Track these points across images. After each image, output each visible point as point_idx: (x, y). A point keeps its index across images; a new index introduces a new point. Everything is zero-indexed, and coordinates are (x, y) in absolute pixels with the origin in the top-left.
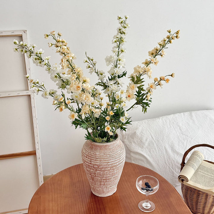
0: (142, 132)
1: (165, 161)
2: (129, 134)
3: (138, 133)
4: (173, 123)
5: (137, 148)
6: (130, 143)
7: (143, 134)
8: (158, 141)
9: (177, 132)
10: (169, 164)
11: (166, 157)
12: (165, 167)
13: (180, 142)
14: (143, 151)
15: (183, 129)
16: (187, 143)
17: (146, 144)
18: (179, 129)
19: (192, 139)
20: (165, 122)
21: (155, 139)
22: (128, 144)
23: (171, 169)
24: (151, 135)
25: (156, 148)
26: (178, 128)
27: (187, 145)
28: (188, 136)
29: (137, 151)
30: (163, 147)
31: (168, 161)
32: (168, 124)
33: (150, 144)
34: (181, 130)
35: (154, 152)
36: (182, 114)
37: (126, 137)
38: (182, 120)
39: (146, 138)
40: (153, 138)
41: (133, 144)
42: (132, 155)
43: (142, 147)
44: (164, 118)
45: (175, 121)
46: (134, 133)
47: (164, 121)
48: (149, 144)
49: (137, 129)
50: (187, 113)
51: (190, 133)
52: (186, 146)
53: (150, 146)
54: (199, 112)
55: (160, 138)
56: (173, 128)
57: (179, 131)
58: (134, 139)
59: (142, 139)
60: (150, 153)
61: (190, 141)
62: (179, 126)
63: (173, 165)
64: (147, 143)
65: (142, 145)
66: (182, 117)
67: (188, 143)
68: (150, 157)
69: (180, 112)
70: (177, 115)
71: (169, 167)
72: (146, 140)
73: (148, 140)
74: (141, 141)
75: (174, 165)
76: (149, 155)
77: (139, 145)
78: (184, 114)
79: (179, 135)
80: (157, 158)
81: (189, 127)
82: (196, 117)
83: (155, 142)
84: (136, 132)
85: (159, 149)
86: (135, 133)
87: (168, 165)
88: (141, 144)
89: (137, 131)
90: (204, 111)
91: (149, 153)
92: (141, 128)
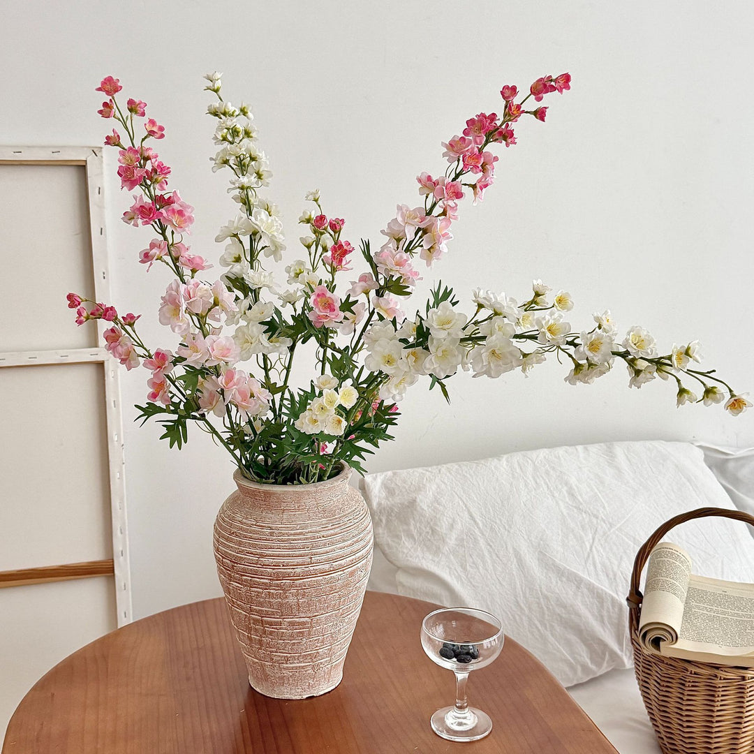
0: (436, 501)
1: (516, 596)
2: (390, 508)
3: (424, 502)
4: (547, 473)
5: (419, 553)
6: (396, 540)
7: (441, 508)
8: (492, 529)
9: (560, 502)
10: (530, 609)
11: (518, 586)
12: (514, 618)
13: (571, 535)
14: (438, 562)
15: (581, 495)
16: (594, 539)
17: (452, 542)
18: (566, 495)
19: (611, 525)
20: (518, 470)
21: (481, 525)
22: (388, 544)
23: (537, 627)
24: (469, 511)
25: (486, 554)
26: (564, 490)
27: (595, 544)
28: (597, 518)
29: (420, 564)
30: (511, 551)
31: (525, 597)
32: (530, 477)
33: (463, 539)
34: (573, 495)
35: (478, 569)
36: (580, 448)
37: (381, 520)
38: (580, 468)
39: (450, 521)
40: (475, 521)
41: (407, 543)
42: (402, 580)
43: (437, 551)
44: (517, 457)
45: (554, 469)
46: (409, 502)
47: (516, 466)
48: (461, 541)
49: (419, 489)
50: (597, 446)
51: (604, 508)
52: (591, 549)
53: (463, 546)
54: (638, 446)
55: (498, 521)
56: (546, 489)
57: (567, 500)
58: (408, 524)
59: (435, 524)
60: (465, 569)
61: (605, 533)
62: (566, 484)
63: (544, 614)
64: (453, 539)
65: (435, 543)
66: (579, 457)
67: (596, 540)
68: (463, 583)
69: (572, 442)
70: (561, 451)
71: (530, 619)
72: (452, 527)
73: (459, 526)
74: (433, 531)
75: (546, 612)
76: (459, 578)
77: (425, 545)
78: (586, 449)
79: (565, 514)
80: (487, 586)
81: (601, 488)
82: (630, 461)
83: (483, 534)
84: (418, 500)
85: (494, 557)
86: (413, 503)
87: (527, 611)
88: (432, 539)
89: (420, 497)
90: (656, 443)
91: (459, 569)
92: (434, 487)
